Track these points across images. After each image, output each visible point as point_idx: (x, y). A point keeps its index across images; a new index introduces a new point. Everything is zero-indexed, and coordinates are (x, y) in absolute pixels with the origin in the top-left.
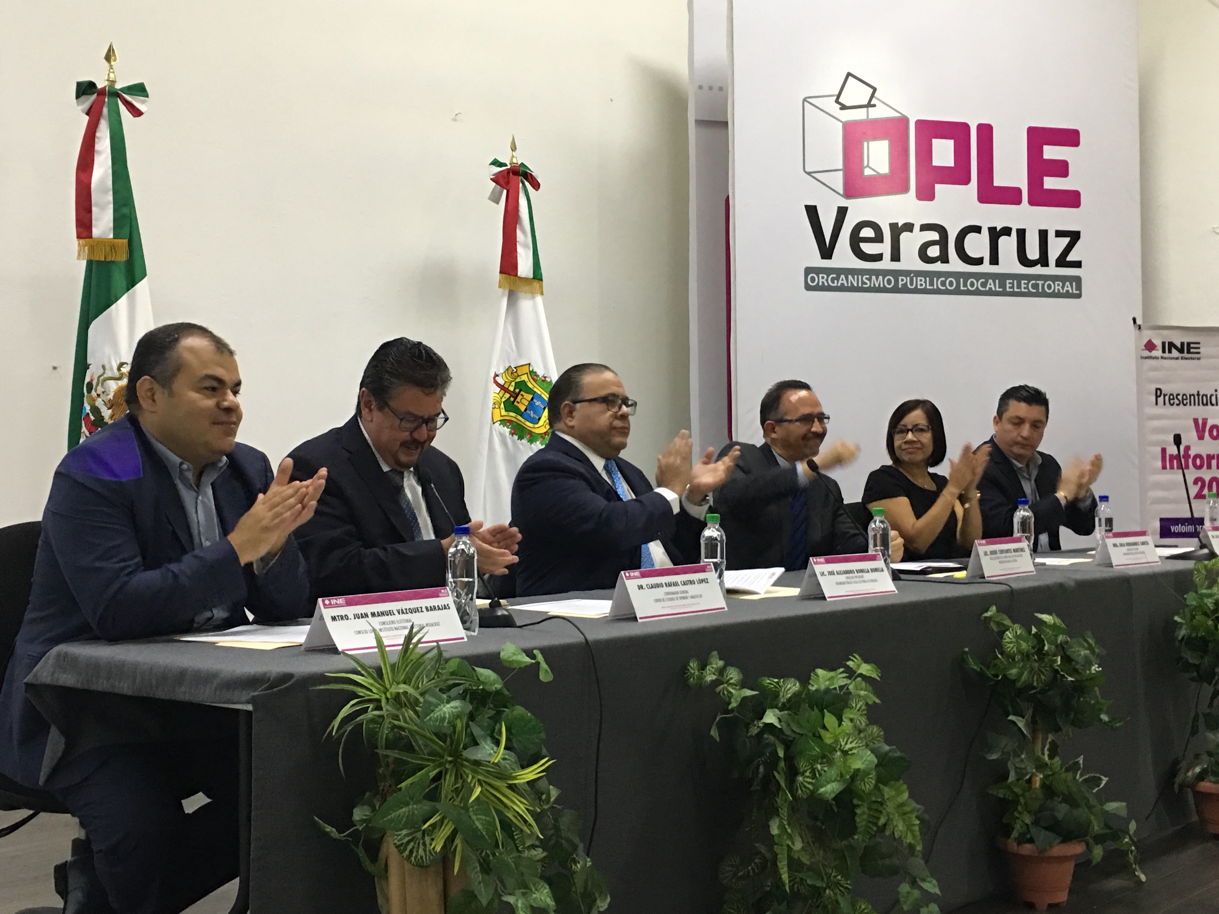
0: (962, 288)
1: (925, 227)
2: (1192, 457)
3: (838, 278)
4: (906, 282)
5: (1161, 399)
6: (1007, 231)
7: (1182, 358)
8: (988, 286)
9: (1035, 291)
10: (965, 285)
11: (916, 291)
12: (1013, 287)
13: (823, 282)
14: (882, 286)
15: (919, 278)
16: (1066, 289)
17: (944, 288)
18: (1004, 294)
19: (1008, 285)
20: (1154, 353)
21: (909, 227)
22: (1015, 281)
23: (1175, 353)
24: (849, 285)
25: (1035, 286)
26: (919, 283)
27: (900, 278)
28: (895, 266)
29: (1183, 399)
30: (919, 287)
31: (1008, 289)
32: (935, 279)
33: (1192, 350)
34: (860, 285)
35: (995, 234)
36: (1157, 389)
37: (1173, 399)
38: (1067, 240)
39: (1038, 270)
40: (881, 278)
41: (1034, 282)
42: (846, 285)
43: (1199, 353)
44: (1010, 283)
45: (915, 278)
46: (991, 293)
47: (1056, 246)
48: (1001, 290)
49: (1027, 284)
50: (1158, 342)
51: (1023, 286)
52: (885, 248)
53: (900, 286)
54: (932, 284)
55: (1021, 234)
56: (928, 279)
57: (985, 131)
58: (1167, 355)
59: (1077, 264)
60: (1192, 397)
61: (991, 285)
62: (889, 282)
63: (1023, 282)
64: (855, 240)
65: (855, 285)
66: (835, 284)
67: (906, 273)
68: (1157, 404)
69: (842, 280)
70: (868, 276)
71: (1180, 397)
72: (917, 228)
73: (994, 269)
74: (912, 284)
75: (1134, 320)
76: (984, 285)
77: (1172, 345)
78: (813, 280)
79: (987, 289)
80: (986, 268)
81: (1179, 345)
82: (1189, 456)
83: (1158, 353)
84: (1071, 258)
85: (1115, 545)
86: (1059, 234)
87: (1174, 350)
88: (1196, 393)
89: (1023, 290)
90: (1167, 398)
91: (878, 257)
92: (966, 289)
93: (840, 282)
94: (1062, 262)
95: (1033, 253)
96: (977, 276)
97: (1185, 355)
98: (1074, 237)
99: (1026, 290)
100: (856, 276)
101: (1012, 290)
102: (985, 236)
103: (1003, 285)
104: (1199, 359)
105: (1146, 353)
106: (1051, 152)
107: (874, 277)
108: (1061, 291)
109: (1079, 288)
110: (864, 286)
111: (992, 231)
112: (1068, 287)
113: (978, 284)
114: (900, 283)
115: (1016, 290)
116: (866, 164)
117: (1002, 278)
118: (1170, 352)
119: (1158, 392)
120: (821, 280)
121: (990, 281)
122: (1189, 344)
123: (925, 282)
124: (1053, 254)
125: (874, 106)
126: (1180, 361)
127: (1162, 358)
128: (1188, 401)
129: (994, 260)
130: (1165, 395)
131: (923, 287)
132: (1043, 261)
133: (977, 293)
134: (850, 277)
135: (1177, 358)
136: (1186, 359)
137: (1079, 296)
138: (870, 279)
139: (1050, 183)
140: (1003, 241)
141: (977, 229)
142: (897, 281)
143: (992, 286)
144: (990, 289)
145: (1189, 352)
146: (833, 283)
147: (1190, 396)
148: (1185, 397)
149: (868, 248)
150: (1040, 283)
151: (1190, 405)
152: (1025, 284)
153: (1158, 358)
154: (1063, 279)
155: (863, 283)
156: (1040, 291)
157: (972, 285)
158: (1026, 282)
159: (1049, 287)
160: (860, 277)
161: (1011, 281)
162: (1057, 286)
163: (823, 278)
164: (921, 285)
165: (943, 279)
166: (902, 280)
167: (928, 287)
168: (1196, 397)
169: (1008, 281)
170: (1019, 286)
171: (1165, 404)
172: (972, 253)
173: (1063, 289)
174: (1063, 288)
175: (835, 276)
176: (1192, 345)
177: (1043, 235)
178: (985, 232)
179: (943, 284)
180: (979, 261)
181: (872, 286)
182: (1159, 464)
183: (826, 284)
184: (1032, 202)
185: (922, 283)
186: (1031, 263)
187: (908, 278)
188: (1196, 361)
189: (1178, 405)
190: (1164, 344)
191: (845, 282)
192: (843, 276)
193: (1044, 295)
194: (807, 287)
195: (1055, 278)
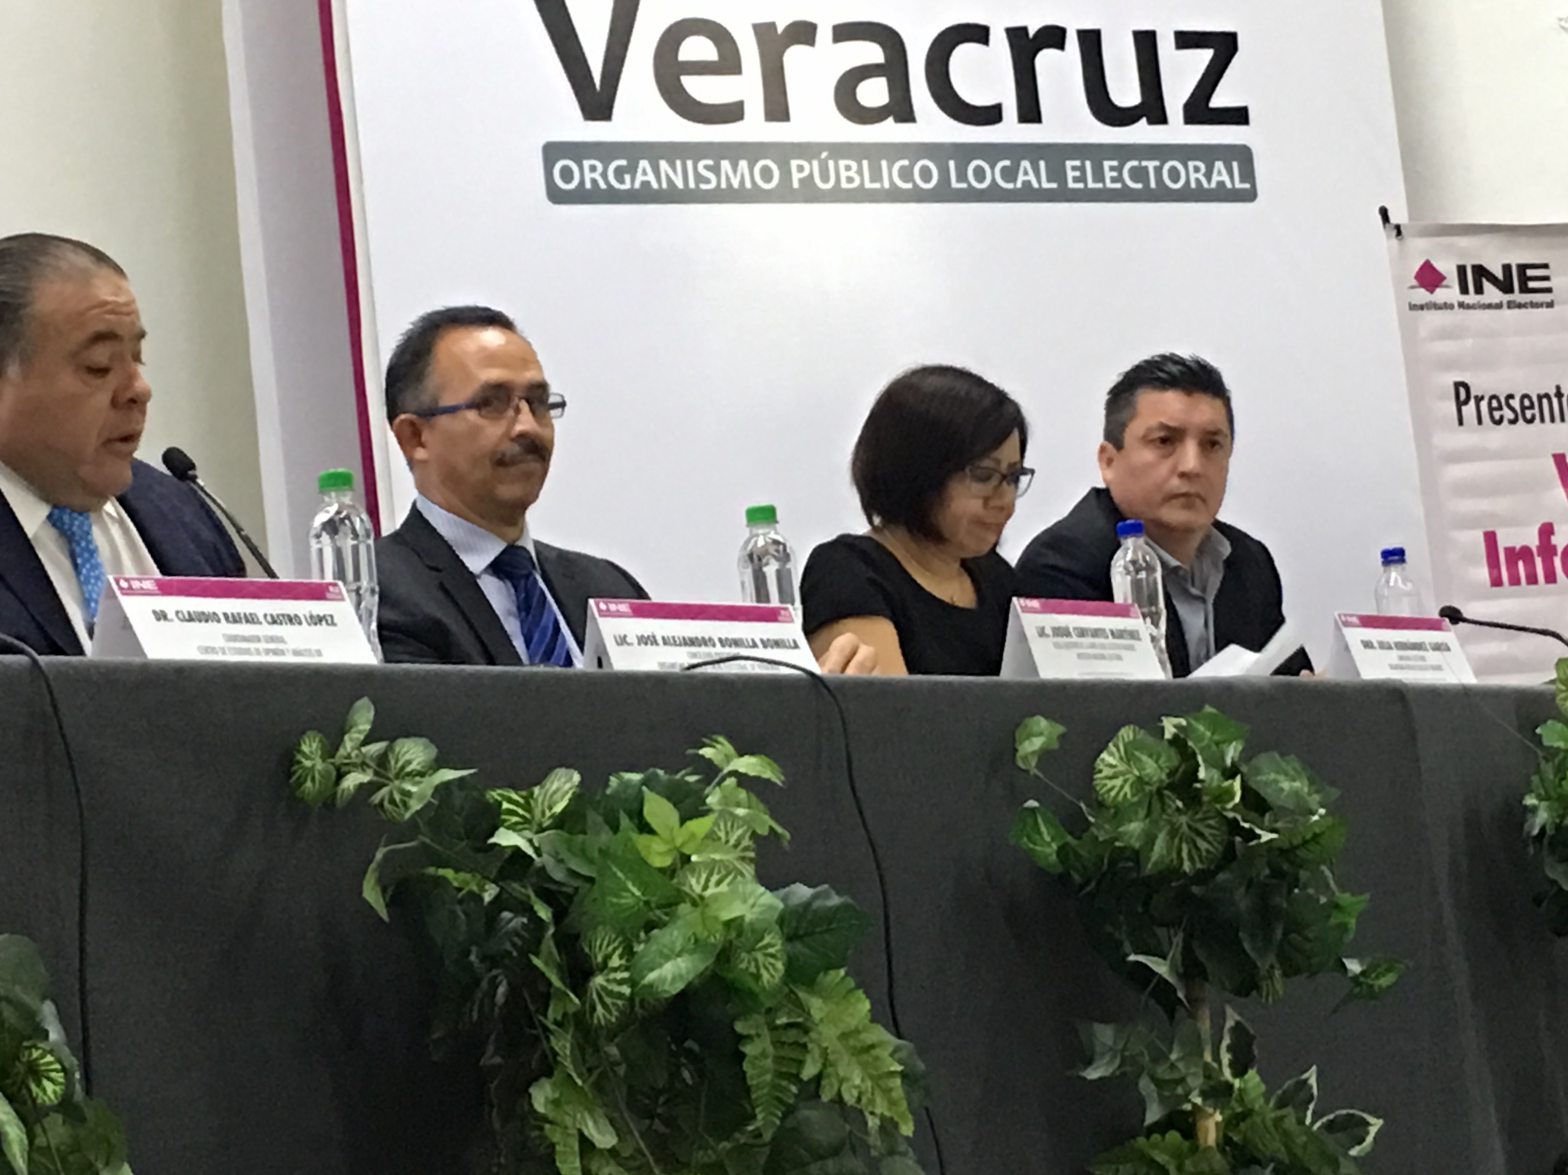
0: (955, 184)
1: (845, 32)
2: (1560, 550)
3: (632, 169)
4: (811, 176)
5: (1469, 410)
6: (1053, 37)
7: (1511, 305)
8: (1021, 178)
9: (1139, 186)
10: (962, 176)
11: (838, 195)
12: (1082, 179)
13: (594, 181)
14: (748, 185)
15: (842, 163)
16: (1215, 178)
17: (909, 186)
18: (1063, 195)
19: (1071, 174)
20: (1441, 295)
21: (804, 32)
22: (1088, 164)
23: (1492, 293)
24: (664, 185)
25: (1139, 174)
26: (844, 174)
27: (794, 163)
28: (777, 133)
29: (1523, 408)
30: (844, 185)
31: (1071, 185)
32: (884, 164)
33: (1532, 284)
34: (692, 185)
35: (1026, 47)
36: (1458, 385)
37: (1500, 408)
38: (1205, 56)
39: (1142, 133)
40: (743, 164)
41: (1135, 163)
42: (655, 185)
43: (1549, 290)
44: (1074, 168)
45: (831, 163)
46: (1028, 194)
47: (1181, 71)
48: (1054, 185)
49: (1119, 169)
50: (1447, 267)
51: (1109, 174)
52: (747, 86)
53: (796, 185)
54: (876, 176)
55: (1091, 42)
56: (865, 163)
58: (1472, 298)
59: (1238, 117)
60: (1545, 401)
61: (1026, 174)
62: (767, 174)
63: (1107, 164)
65: (680, 184)
66: (627, 186)
67: (807, 150)
68: (1461, 422)
69: (645, 173)
70: (710, 162)
71: (1515, 403)
72: (824, 35)
73: (1030, 134)
74: (825, 178)
75: (1384, 213)
76: (1010, 174)
77: (1481, 272)
78: (567, 174)
79: (1019, 185)
80: (1011, 130)
81: (1499, 274)
82: (1553, 550)
83: (1450, 293)
84: (1219, 100)
85: (1367, 645)
86: (1184, 40)
87: (1487, 285)
88: (1552, 392)
89: (1110, 185)
90: (1484, 405)
91: (733, 113)
92: (964, 185)
93: (640, 178)
94: (1198, 111)
96: (991, 152)
97: (1517, 296)
98: (1223, 47)
99: (1118, 186)
100: (678, 163)
101: (1080, 186)
102: (999, 51)
103: (1057, 173)
104: (1550, 305)
105: (1422, 295)
107: (725, 165)
108: (1205, 184)
109: (1248, 174)
110: (703, 186)
111: (1016, 35)
112: (1220, 174)
113: (994, 174)
114: (796, 177)
115: (1091, 185)
117: (1054, 155)
118: (1479, 290)
119: (1462, 393)
120: (588, 176)
121: (1025, 164)
122: (1523, 268)
123: (860, 172)
124: (1176, 90)
126: (1506, 312)
127: (1462, 305)
128: (1536, 411)
129: (1030, 111)
130: (1479, 400)
131: (856, 184)
132: (1153, 109)
133: (994, 195)
134: (663, 165)
135: (1499, 306)
136: (1520, 306)
137: (1250, 196)
138: (715, 169)
140: (1046, 59)
141: (978, 34)
142: (786, 174)
143: (1032, 177)
144: (1027, 184)
145: (1524, 289)
146: (621, 181)
147: (1540, 398)
148: (1527, 403)
149: (702, 89)
150: (1151, 165)
151: (1542, 420)
152: (1112, 169)
153: (1451, 307)
154: (1209, 154)
155: (699, 178)
156: (1153, 185)
157: (980, 174)
158: (1115, 163)
159: (1174, 175)
160: (689, 163)
161: (1077, 163)
162: (1194, 173)
163: (593, 169)
164: (850, 180)
165: (906, 162)
166: (801, 169)
167: (868, 185)
168: (1555, 401)
169: (1069, 164)
170: (1099, 176)
171: (1480, 421)
172: (971, 93)
173: (1209, 179)
174: (1208, 176)
175: (623, 162)
176: (1530, 273)
177: (1145, 43)
178: (999, 41)
179: (906, 174)
180: (992, 115)
181: (724, 185)
182: (1483, 573)
183: (603, 185)
185: (852, 173)
186: (1124, 117)
187: (815, 163)
188: (1544, 310)
189: (1513, 422)
190: (1462, 270)
191: (651, 177)
192: (644, 164)
193: (1163, 195)
194: (556, 196)
195: (1186, 152)
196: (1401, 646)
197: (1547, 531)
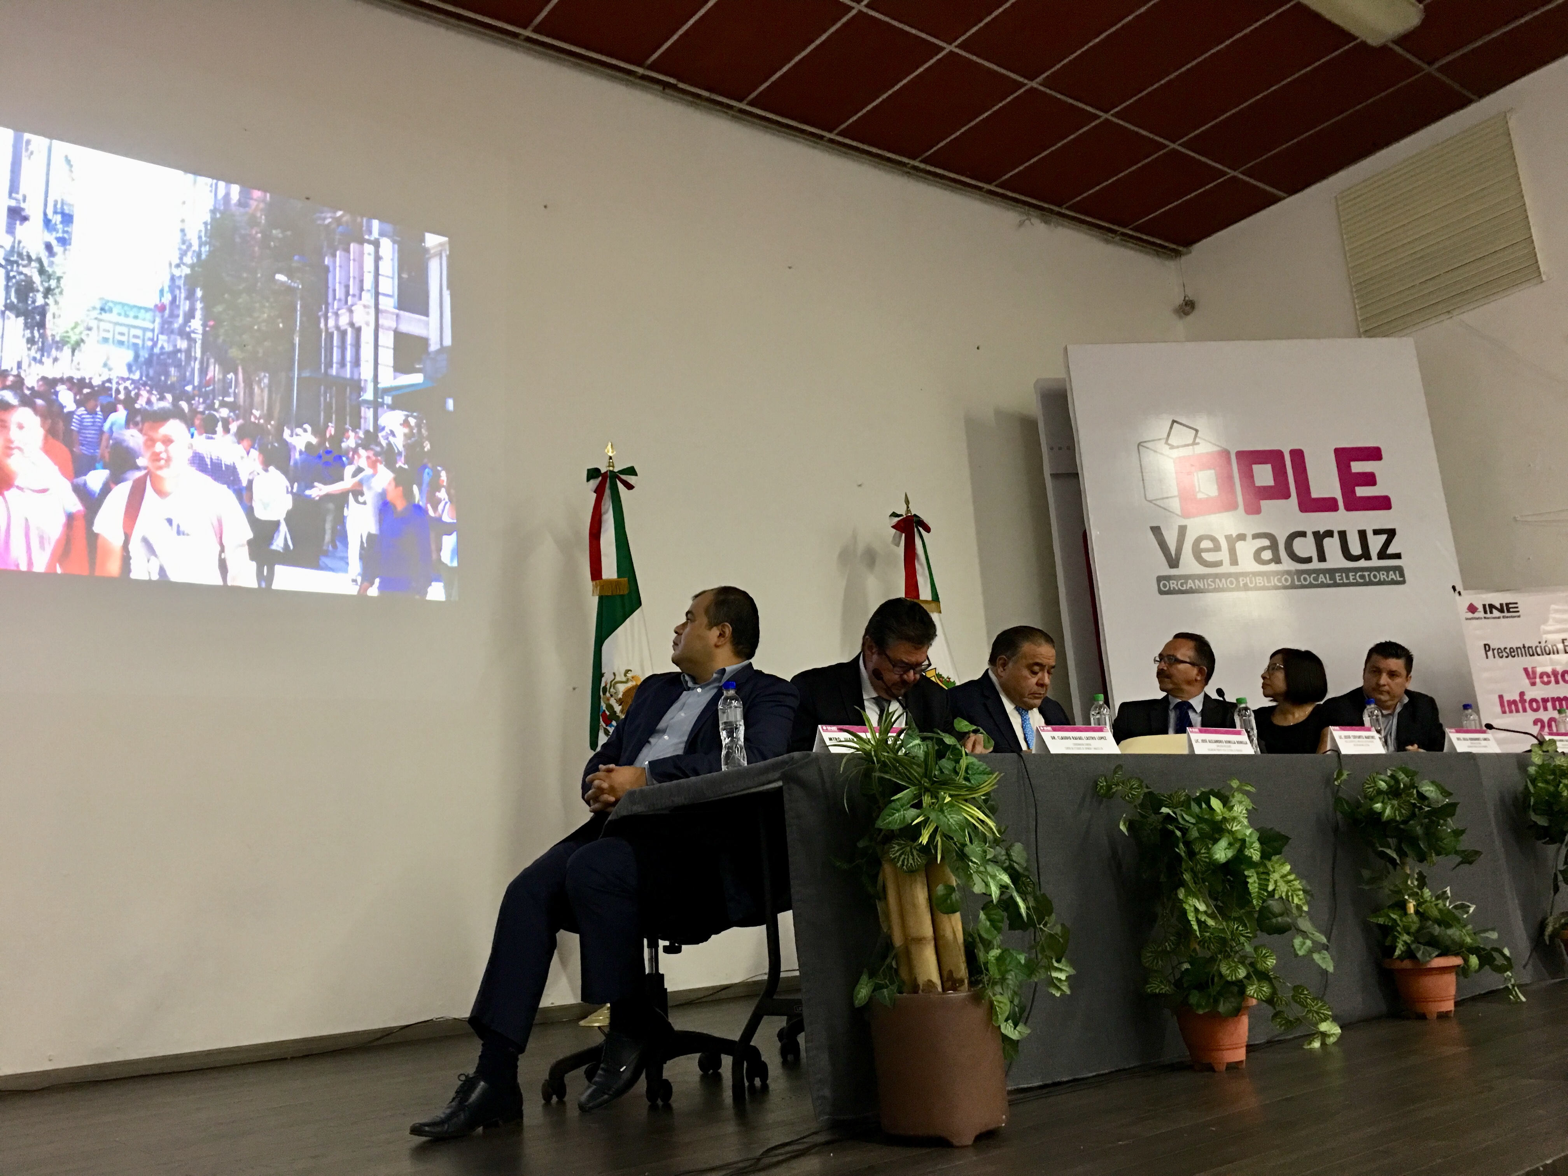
1: (1256, 536)
2: (1528, 700)
3: (1186, 583)
4: (1247, 583)
5: (1490, 653)
6: (1330, 534)
7: (1504, 617)
8: (1320, 580)
9: (1362, 581)
10: (1299, 580)
11: (1256, 589)
12: (1342, 579)
13: (1174, 588)
14: (1225, 586)
15: (1257, 578)
16: (1390, 577)
17: (1281, 584)
18: (1335, 585)
19: (1338, 578)
20: (1476, 615)
21: (1242, 537)
22: (1344, 574)
23: (1496, 613)
25: (1362, 577)
26: (1258, 581)
27: (1241, 579)
28: (1233, 569)
29: (1511, 652)
30: (1258, 584)
31: (1338, 581)
32: (1272, 578)
33: (1511, 610)
34: (1206, 587)
35: (1319, 537)
36: (1485, 645)
37: (1502, 652)
38: (1384, 537)
39: (1363, 563)
40: (1223, 580)
41: (1360, 573)
42: (1194, 588)
43: (1518, 612)
44: (1339, 576)
45: (1253, 579)
46: (1323, 585)
47: (1376, 543)
48: (1332, 582)
49: (1355, 575)
51: (1351, 578)
52: (1224, 555)
53: (1241, 585)
54: (1269, 582)
55: (1343, 535)
56: (1265, 578)
57: (1298, 456)
58: (1489, 615)
59: (1398, 556)
60: (1519, 650)
61: (1322, 578)
62: (1231, 582)
63: (1350, 574)
64: (1197, 554)
65: (1202, 587)
66: (1184, 588)
67: (1244, 574)
68: (1487, 658)
69: (1190, 584)
70: (1212, 580)
71: (1508, 651)
73: (1322, 565)
74: (1251, 583)
75: (1454, 588)
76: (1316, 579)
77: (1492, 606)
78: (1165, 586)
79: (1319, 582)
80: (1315, 565)
81: (1499, 606)
82: (1525, 701)
83: (1480, 614)
84: (1390, 551)
85: (1458, 739)
86: (1376, 532)
87: (1494, 611)
88: (1522, 646)
89: (1352, 581)
90: (1496, 652)
91: (1218, 564)
92: (1300, 583)
93: (1189, 586)
94: (1382, 555)
95: (1355, 549)
96: (1309, 572)
97: (1506, 614)
98: (1391, 534)
99: (1355, 581)
100: (1202, 580)
101: (1341, 581)
102: (1310, 539)
103: (1333, 578)
104: (1519, 616)
105: (1470, 615)
106: (1357, 467)
107: (1217, 580)
108: (1387, 579)
109: (1402, 575)
110: (1210, 587)
111: (1316, 534)
112: (1392, 575)
113: (1310, 579)
114: (1241, 583)
115: (1345, 581)
116: (1197, 490)
117: (1332, 572)
118: (1491, 612)
119: (1487, 648)
120: (1171, 586)
121: (1321, 576)
122: (1507, 605)
123: (1263, 580)
124: (1374, 549)
125: (1198, 444)
126: (1502, 620)
127: (1485, 618)
128: (1516, 653)
129: (1322, 558)
130: (1493, 650)
131: (1262, 584)
132: (1366, 555)
133: (1311, 586)
134: (1196, 581)
135: (1499, 618)
136: (1507, 617)
137: (1403, 582)
138: (1214, 582)
139: (1362, 491)
140: (1327, 541)
141: (1303, 534)
142: (1238, 582)
143: (1324, 580)
144: (1322, 582)
145: (1508, 611)
147: (1517, 648)
148: (1512, 650)
149: (1208, 557)
150: (1366, 574)
151: (1518, 656)
153: (1481, 618)
154: (1387, 569)
155: (1209, 585)
156: (1367, 580)
157: (1305, 579)
158: (1353, 574)
159: (1375, 576)
160: (1205, 580)
161: (1340, 574)
162: (1382, 576)
163: (1173, 583)
164: (1260, 583)
165: (1279, 577)
166: (1243, 580)
167: (1267, 585)
168: (1523, 650)
169: (1337, 575)
170: (1348, 578)
171: (1494, 657)
172: (1301, 553)
173: (1388, 577)
175: (1183, 581)
176: (1510, 606)
177: (1362, 534)
178: (1310, 536)
179: (1279, 580)
180: (1309, 560)
181: (1217, 587)
182: (1498, 709)
183: (1177, 589)
184: (1348, 508)
185: (1261, 581)
186: (1357, 558)
187: (1248, 578)
188: (1516, 619)
189: (1507, 657)
190: (1484, 606)
191: (1192, 586)
192: (1190, 581)
193: (1371, 583)
194: (1161, 592)
195: (1379, 569)
196: (1472, 739)
197: (1522, 694)
